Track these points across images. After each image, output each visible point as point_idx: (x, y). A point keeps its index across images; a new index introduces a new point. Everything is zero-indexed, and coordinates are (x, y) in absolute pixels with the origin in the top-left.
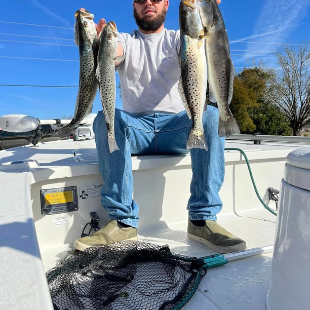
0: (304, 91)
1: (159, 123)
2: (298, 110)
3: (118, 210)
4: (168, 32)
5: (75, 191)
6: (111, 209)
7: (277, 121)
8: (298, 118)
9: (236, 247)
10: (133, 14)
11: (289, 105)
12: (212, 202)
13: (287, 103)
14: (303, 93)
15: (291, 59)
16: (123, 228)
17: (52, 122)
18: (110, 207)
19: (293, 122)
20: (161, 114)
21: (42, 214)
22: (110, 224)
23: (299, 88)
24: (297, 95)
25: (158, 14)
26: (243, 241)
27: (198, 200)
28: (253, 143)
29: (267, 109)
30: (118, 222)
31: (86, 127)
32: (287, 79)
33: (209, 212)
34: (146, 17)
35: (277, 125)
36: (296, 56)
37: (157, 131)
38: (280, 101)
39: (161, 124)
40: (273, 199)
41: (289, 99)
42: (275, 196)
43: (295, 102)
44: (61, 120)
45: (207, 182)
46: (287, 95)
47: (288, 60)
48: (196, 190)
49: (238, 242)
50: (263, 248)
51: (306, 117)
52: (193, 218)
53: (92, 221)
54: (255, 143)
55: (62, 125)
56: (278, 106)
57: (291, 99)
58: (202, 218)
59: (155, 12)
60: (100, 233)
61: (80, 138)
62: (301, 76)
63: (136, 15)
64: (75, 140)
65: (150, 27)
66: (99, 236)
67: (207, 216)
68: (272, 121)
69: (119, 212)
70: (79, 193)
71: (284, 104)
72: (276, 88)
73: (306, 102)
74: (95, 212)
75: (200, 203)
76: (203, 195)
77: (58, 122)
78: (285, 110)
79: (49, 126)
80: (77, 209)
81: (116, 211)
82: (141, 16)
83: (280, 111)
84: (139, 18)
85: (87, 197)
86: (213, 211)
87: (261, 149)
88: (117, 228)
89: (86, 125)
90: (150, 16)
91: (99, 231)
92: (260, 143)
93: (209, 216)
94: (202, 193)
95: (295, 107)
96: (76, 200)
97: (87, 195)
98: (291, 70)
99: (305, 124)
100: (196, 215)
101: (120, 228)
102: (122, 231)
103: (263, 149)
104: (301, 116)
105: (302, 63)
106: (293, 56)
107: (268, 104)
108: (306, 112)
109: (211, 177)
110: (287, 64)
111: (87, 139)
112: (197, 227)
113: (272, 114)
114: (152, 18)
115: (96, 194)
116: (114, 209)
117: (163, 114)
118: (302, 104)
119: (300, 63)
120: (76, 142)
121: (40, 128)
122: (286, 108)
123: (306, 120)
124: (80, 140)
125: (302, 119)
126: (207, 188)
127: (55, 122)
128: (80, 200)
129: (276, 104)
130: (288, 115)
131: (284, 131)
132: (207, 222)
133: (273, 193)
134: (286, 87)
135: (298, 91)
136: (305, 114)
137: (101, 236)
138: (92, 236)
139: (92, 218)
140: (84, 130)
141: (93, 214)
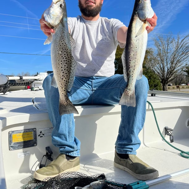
0: (169, 62)
1: (96, 84)
2: (166, 72)
3: (66, 147)
4: (103, 19)
5: (35, 132)
6: (60, 147)
7: (154, 79)
8: (165, 77)
9: (151, 174)
10: (78, 4)
11: (160, 70)
12: (135, 142)
13: (159, 69)
14: (169, 63)
15: (162, 43)
16: (70, 160)
17: (17, 78)
18: (59, 145)
19: (163, 80)
20: (97, 77)
21: (10, 149)
22: (60, 157)
23: (167, 59)
24: (165, 64)
25: (97, 5)
26: (156, 171)
27: (124, 140)
28: (151, 95)
29: (148, 72)
30: (66, 155)
31: (39, 82)
32: (159, 54)
33: (132, 149)
34: (88, 6)
35: (154, 81)
36: (165, 41)
37: (94, 89)
38: (156, 68)
39: (97, 84)
40: (168, 135)
41: (161, 66)
42: (169, 132)
43: (164, 69)
44: (23, 77)
45: (132, 127)
46: (159, 64)
47: (160, 43)
48: (123, 132)
49: (153, 171)
50: (171, 175)
51: (170, 77)
52: (119, 152)
53: (47, 153)
54: (152, 95)
55: (24, 80)
56: (154, 70)
57: (162, 66)
58: (126, 152)
59: (95, 3)
60: (53, 164)
61: (35, 89)
62: (167, 53)
63: (80, 5)
64: (32, 90)
65: (91, 14)
66: (52, 167)
67: (130, 151)
68: (151, 79)
69: (67, 148)
70: (38, 133)
71: (158, 69)
72: (153, 60)
73: (170, 69)
74: (49, 147)
75: (125, 142)
76: (128, 136)
77: (21, 78)
78: (158, 73)
79: (14, 81)
80: (36, 145)
81: (64, 148)
82: (85, 6)
83: (156, 73)
84: (83, 7)
85: (43, 136)
86: (134, 148)
87: (160, 101)
88: (66, 160)
89: (39, 80)
90: (91, 6)
91: (52, 163)
92: (155, 95)
93: (132, 151)
94: (128, 135)
95: (164, 71)
96: (36, 138)
97: (43, 135)
98: (162, 49)
99: (169, 81)
100: (122, 150)
101: (68, 160)
102: (70, 162)
103: (161, 101)
104: (167, 77)
105: (168, 45)
106: (163, 41)
107: (149, 69)
108: (170, 74)
109: (136, 124)
110: (160, 45)
111: (40, 89)
112: (122, 159)
113: (151, 75)
114: (92, 8)
115: (50, 134)
116: (63, 147)
117: (98, 77)
118: (168, 70)
119: (167, 45)
120: (33, 91)
121: (9, 82)
122: (159, 71)
123: (170, 79)
124: (35, 90)
125: (168, 79)
126: (132, 132)
127: (19, 78)
128: (38, 138)
129: (153, 69)
130: (160, 76)
131: (158, 85)
132: (130, 155)
133: (168, 131)
134: (159, 59)
135: (166, 62)
136: (169, 75)
137: (54, 167)
138: (47, 166)
139: (47, 152)
140: (38, 83)
141: (48, 148)
